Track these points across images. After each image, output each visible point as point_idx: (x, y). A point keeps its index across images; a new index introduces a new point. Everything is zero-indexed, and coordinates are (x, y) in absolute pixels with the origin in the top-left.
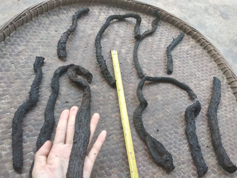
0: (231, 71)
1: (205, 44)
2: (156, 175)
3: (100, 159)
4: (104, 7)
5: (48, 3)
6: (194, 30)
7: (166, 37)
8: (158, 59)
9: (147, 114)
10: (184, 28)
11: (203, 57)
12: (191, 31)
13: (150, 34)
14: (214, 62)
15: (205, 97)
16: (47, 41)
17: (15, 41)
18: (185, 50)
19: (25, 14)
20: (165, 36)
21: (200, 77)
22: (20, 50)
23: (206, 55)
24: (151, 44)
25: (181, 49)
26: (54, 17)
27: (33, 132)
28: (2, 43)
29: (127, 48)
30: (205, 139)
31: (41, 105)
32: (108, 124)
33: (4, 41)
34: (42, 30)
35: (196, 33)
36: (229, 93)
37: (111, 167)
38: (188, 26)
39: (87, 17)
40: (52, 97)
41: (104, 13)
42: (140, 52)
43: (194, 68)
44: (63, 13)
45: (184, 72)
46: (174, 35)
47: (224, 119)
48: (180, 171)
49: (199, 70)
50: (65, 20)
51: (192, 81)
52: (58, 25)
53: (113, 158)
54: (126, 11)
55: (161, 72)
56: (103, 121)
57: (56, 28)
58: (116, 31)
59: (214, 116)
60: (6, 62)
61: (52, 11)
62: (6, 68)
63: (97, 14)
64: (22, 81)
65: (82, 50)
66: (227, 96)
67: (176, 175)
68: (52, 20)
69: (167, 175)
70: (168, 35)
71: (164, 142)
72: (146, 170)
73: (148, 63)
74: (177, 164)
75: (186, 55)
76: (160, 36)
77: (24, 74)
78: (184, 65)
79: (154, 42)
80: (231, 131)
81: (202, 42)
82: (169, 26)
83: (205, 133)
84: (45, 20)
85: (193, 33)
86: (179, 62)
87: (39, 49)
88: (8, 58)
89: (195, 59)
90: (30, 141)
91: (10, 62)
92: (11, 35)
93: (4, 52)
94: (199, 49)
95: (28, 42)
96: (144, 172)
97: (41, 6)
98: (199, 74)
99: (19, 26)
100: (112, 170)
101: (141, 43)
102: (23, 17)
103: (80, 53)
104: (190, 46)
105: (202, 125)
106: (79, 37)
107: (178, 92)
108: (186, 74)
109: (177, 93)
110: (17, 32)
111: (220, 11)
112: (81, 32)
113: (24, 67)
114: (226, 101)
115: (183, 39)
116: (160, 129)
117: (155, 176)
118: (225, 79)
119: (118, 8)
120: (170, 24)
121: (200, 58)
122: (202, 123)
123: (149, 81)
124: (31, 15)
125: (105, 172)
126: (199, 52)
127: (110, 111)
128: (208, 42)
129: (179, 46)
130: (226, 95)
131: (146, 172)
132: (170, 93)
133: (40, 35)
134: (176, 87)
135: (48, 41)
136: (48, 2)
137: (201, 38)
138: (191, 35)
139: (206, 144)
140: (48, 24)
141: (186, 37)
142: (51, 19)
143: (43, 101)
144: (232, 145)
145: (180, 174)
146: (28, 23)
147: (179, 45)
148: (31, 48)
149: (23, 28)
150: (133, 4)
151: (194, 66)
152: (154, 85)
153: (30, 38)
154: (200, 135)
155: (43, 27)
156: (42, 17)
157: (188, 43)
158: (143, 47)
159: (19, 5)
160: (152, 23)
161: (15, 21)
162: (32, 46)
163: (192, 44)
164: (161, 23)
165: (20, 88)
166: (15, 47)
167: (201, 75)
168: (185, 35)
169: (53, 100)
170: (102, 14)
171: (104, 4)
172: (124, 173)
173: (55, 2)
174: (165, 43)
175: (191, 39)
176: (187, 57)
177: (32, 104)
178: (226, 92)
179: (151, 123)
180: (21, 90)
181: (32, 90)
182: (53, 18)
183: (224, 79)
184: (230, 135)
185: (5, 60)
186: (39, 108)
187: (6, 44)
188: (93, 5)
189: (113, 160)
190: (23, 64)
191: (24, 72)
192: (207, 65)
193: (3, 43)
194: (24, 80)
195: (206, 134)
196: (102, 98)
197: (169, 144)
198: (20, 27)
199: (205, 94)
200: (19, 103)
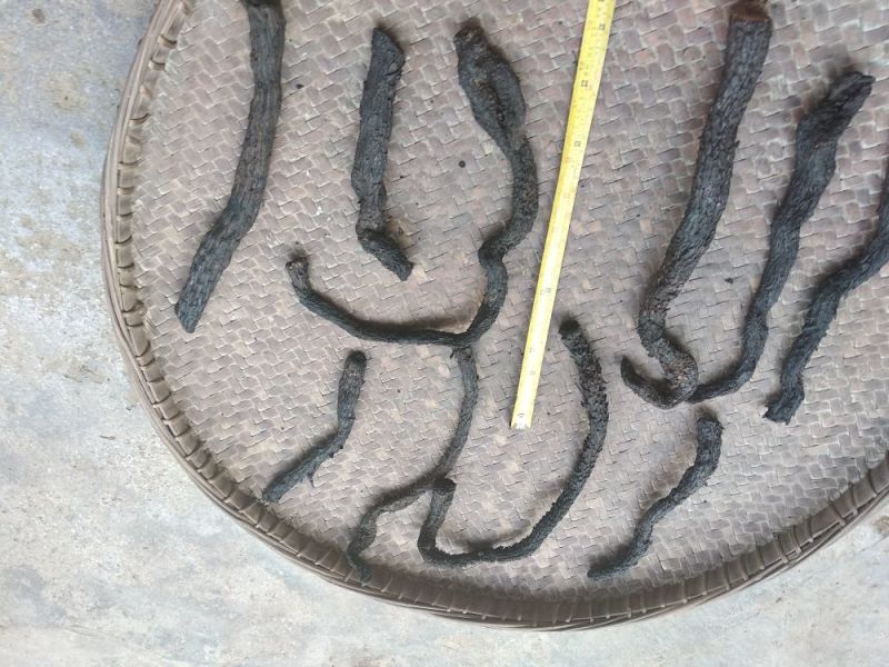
0: (131, 350)
1: (199, 460)
2: (516, 24)
3: (678, 101)
4: (533, 588)
5: (728, 589)
6: (232, 510)
7: (331, 486)
8: (383, 407)
9: (481, 222)
10: (264, 518)
11: (209, 409)
12: (243, 508)
13: (389, 499)
14: (174, 389)
15: (244, 263)
16: (740, 472)
17: (835, 471)
18: (272, 438)
19: (803, 551)
20: (335, 492)
21: (243, 336)
22: (826, 445)
23: (197, 419)
24: (394, 462)
25: (287, 442)
26: (703, 547)
27: (848, 202)
28: (876, 464)
29: (483, 450)
30: (300, 112)
31: (807, 278)
32: (621, 202)
33: (870, 471)
34: (748, 505)
35: (226, 502)
36: (146, 270)
37: (651, 72)
38: (254, 526)
39: (595, 553)
40: (770, 301)
41: (536, 569)
42: (444, 433)
43: (255, 371)
44: (672, 561)
45: (297, 358)
46: (300, 496)
47: (199, 174)
48: (429, 21)
49: (237, 361)
50: (669, 540)
51: (275, 325)
52: (695, 523)
53: (637, 96)
54: (460, 576)
55: (385, 361)
56: (634, 214)
57: (702, 514)
58: (509, 506)
59: (252, 190)
60: (873, 409)
61: (710, 566)
62: (874, 393)
63: (561, 565)
64: (841, 353)
65: (638, 444)
66: (157, 257)
67: (449, 11)
68: (713, 537)
69: (480, 16)
70: (322, 495)
71: (450, 124)
72: (545, 44)
73: (426, 396)
74: (431, 46)
75: (272, 419)
76: (353, 492)
77: (831, 371)
78: (289, 382)
79: (381, 470)
80: (191, 127)
81: (208, 466)
82: (315, 525)
83: (290, 135)
84: (733, 536)
85: (237, 500)
86: (307, 393)
87: (767, 447)
88: (864, 420)
89: (241, 404)
90: (862, 180)
91: (860, 409)
92: (846, 488)
93: (872, 437)
94: (218, 441)
95: (799, 469)
96: (552, 39)
97: (750, 577)
98: (243, 348)
99: (821, 514)
100: (651, 61)
101: (431, 467)
102: (811, 540)
103: (645, 435)
104: (251, 452)
105: (291, 163)
106: (637, 486)
107: (346, 288)
108: (292, 350)
109: (349, 285)
110: (826, 497)
111: (38, 600)
112: (625, 503)
113: (826, 393)
114: (168, 242)
115: (268, 481)
116: (453, 168)
117: (522, 20)
118: (146, 324)
119: (488, 588)
120: (308, 533)
121: (222, 407)
122: (290, 171)
123: (442, 330)
124: (784, 546)
125: (673, 60)
126: (220, 429)
127: (601, 242)
128: (190, 463)
129: (291, 454)
130: (160, 262)
131: (548, 40)
132: (378, 287)
133: (757, 491)
134: (346, 307)
135: (735, 472)
136: (726, 592)
137: (211, 482)
138: (241, 492)
139: (302, 97)
140: (726, 525)
141: (257, 488)
142: (714, 541)
143: (796, 289)
144: (203, 77)
145: (436, 12)
146: (788, 524)
147: (289, 459)
148: (790, 451)
149: (807, 509)
150: (439, 602)
151: (254, 377)
152: (428, 318)
153: (789, 481)
154: (312, 129)
155: (742, 514)
156: (743, 545)
157: (254, 464)
158: (425, 452)
159: (782, 585)
160: (375, 536)
161: (836, 529)
162: (788, 456)
163: (240, 459)
164: (341, 539)
165: (850, 333)
166: (836, 453)
167: (233, 344)
168: (258, 495)
169: (771, 290)
170: (543, 565)
171: (533, 597)
172: (617, 47)
173: (704, 593)
174: (340, 467)
175: (239, 481)
176: (269, 412)
177: (838, 283)
178: (158, 273)
179: (475, 190)
180: (851, 325)
181: (826, 323)
182: (709, 544)
183: (152, 325)
184: (197, 115)
185: (873, 415)
186: (814, 271)
187: (864, 461)
188: (570, 592)
189: (638, 91)
190: (826, 404)
191: (827, 378)
192: (200, 380)
193: (872, 463)
194: (836, 354)
195: (288, 129)
196: (618, 285)
197: (436, 114)
198: (817, 512)
199: (242, 274)
200: (866, 288)
